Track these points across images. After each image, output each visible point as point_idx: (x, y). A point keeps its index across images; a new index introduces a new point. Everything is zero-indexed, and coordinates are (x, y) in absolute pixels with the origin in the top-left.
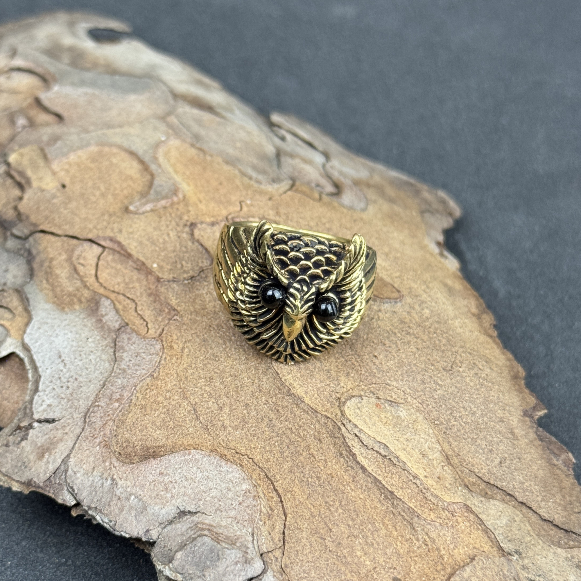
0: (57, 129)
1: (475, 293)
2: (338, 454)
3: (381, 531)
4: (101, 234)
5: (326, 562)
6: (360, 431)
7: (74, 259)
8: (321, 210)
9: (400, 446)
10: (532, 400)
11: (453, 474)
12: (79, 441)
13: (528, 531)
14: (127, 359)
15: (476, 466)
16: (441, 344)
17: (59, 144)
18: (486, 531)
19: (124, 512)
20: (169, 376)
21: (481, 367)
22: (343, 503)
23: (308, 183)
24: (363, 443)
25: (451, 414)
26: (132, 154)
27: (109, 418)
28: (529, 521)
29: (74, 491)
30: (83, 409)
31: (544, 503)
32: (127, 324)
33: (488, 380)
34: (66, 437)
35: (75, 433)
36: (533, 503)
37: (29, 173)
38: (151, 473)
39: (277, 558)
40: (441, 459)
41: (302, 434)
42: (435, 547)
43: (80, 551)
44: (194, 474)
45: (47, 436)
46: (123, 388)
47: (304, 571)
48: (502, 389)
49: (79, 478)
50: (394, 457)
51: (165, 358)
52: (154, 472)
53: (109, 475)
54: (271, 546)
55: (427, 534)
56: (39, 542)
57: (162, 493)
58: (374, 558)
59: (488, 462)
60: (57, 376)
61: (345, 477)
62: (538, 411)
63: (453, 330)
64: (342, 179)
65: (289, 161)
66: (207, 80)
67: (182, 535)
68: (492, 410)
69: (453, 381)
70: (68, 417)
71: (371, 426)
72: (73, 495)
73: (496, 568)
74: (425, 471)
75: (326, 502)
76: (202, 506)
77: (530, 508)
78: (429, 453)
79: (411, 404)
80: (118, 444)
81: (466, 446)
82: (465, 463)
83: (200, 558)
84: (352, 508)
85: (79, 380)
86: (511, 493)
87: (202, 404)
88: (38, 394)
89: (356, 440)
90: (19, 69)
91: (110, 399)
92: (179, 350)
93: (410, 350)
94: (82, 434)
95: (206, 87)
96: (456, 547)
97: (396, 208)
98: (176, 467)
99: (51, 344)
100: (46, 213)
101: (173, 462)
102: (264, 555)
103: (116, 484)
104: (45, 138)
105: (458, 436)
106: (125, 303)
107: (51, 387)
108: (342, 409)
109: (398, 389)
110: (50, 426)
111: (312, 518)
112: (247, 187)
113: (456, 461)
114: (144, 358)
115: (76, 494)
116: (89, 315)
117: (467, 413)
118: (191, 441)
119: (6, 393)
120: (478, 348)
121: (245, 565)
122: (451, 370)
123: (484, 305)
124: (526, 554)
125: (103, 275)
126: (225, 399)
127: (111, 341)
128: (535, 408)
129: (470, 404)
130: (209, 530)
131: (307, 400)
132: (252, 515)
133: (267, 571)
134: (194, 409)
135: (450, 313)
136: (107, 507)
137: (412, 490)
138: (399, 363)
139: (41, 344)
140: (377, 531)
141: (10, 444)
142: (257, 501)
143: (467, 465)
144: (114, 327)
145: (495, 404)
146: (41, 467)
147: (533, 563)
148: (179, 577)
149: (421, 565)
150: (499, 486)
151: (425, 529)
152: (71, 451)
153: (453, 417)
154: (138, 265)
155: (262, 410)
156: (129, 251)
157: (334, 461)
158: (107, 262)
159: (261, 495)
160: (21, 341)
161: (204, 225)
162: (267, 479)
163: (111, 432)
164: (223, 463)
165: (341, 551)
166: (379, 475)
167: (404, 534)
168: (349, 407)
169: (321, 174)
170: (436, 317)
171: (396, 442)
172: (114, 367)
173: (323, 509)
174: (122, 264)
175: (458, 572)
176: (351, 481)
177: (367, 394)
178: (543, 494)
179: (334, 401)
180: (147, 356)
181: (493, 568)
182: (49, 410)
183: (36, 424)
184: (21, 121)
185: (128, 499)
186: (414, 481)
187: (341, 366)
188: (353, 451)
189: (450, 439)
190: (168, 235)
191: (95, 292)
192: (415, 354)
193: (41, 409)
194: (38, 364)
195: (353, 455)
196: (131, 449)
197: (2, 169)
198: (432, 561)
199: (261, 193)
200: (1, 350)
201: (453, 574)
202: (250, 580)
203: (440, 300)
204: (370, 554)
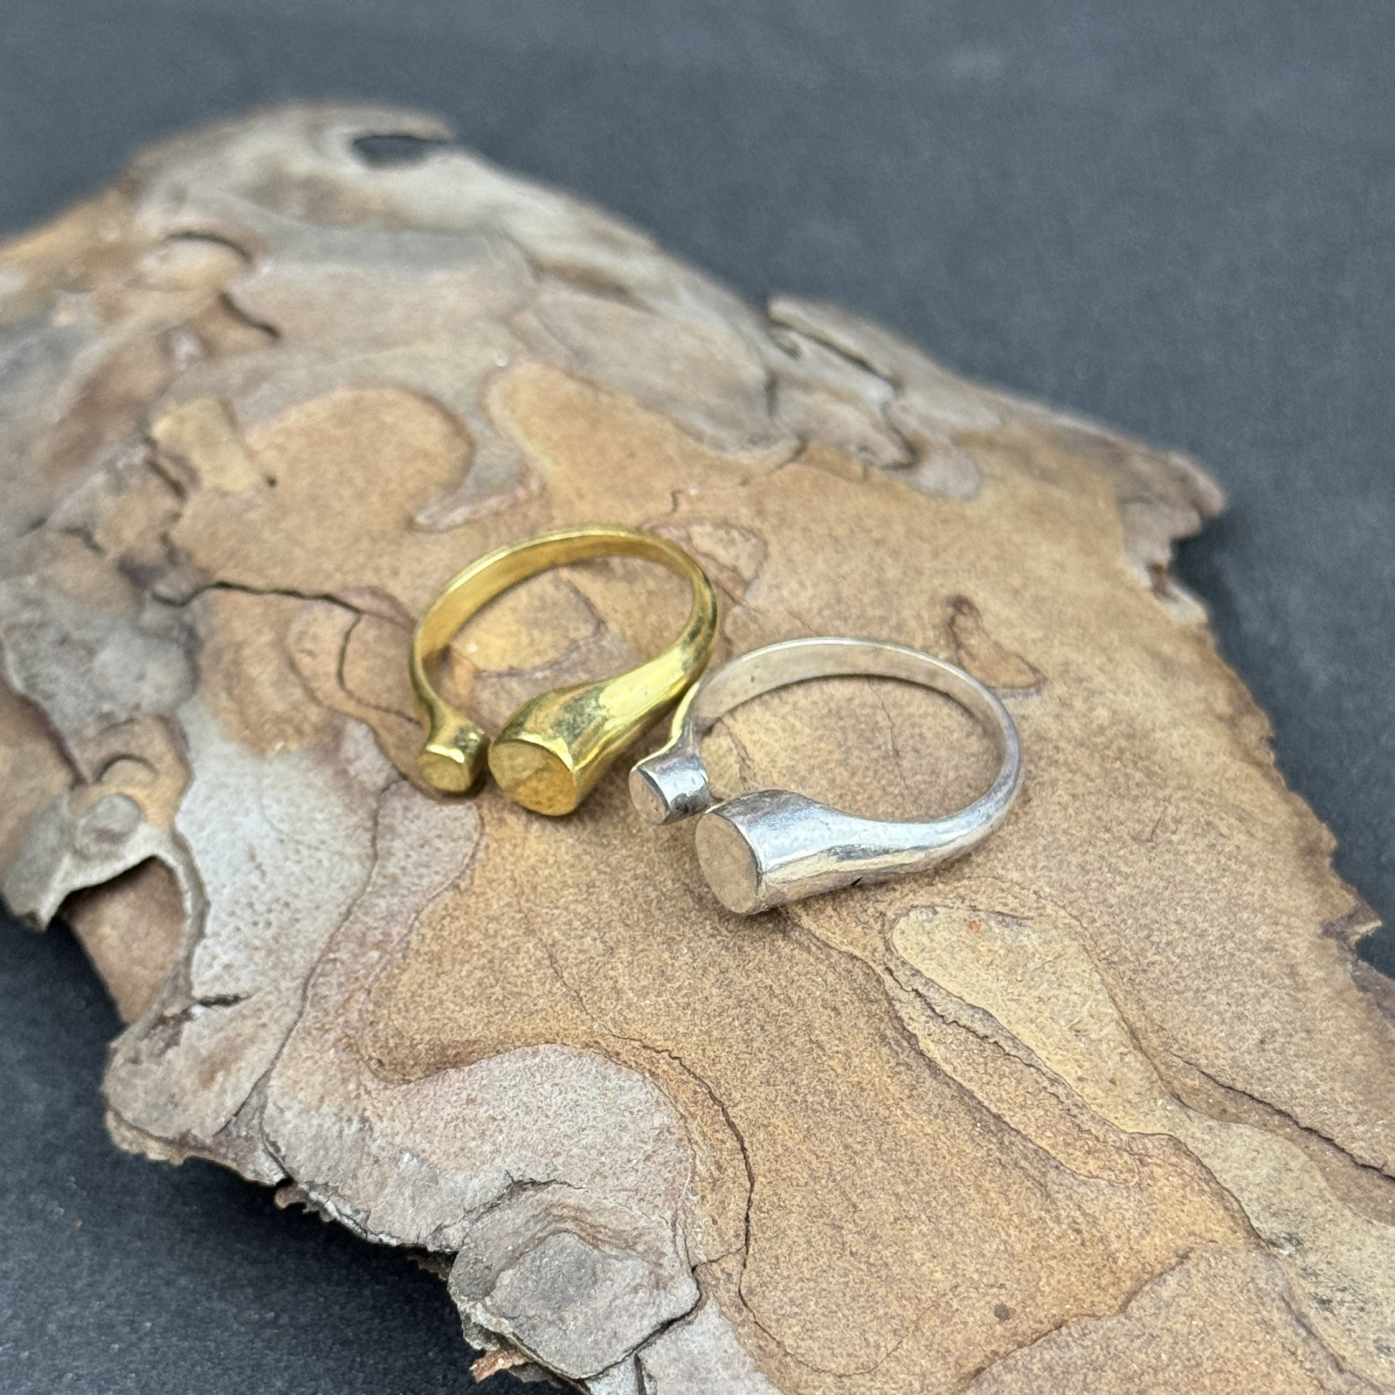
0: (264, 358)
1: (1231, 672)
2: (877, 1038)
3: (972, 1205)
4: (351, 581)
5: (843, 1280)
6: (927, 983)
7: (290, 640)
8: (863, 500)
9: (1021, 1013)
10: (1347, 900)
11: (1147, 1070)
12: (290, 1040)
13: (1320, 1191)
14: (401, 854)
15: (1203, 1052)
16: (1130, 783)
17: (265, 389)
18: (1221, 1194)
19: (386, 1191)
20: (494, 885)
21: (1225, 831)
22: (885, 1147)
23: (841, 445)
24: (933, 1010)
25: (1148, 937)
26: (430, 400)
27: (357, 985)
28: (1322, 1170)
29: (278, 1150)
30: (301, 967)
31: (1361, 1128)
32: (404, 777)
33: (1240, 858)
34: (262, 1033)
35: (283, 1022)
36: (1337, 1129)
37: (197, 458)
38: (448, 1102)
39: (730, 1275)
40: (1119, 1038)
41: (795, 998)
42: (1098, 1235)
44: (546, 1098)
45: (222, 1034)
46: (391, 917)
47: (792, 1300)
48: (1272, 876)
49: (289, 1122)
50: (1007, 1038)
51: (487, 847)
52: (455, 1098)
53: (356, 1111)
54: (717, 1249)
55: (1080, 1208)
57: (473, 1144)
58: (954, 1265)
59: (1231, 1042)
60: (244, 900)
61: (891, 1088)
62: (1359, 923)
63: (1164, 753)
64: (926, 433)
65: (799, 397)
66: (621, 232)
67: (516, 1233)
68: (1246, 926)
69: (1155, 864)
70: (268, 989)
71: (954, 973)
72: (276, 1160)
73: (1240, 1275)
74: (1080, 1067)
75: (847, 1147)
76: (561, 1168)
77: (1329, 1141)
78: (1092, 1026)
79: (1053, 918)
80: (376, 1042)
81: (1180, 1009)
82: (1176, 1047)
83: (554, 1281)
84: (905, 1156)
85: (292, 906)
86: (1283, 1108)
87: (569, 943)
88: (204, 942)
89: (918, 1003)
90: (188, 235)
91: (362, 943)
92: (520, 828)
93: (1055, 799)
94: (299, 1024)
95: (617, 246)
96: (1148, 1232)
97: (1056, 493)
98: (505, 1084)
99: (233, 831)
100: (232, 543)
101: (497, 1073)
102: (698, 1269)
103: (371, 1129)
104: (237, 379)
105: (1162, 987)
106: (402, 732)
107: (231, 927)
108: (888, 936)
109: (1023, 889)
110: (228, 1011)
111: (812, 1183)
112: (692, 458)
113: (1155, 1041)
114: (438, 850)
115: (283, 1158)
116: (320, 763)
117: (1185, 935)
118: (542, 1027)
119: (139, 948)
120: (1221, 789)
121: (655, 1292)
122: (1150, 840)
123: (1249, 696)
124: (1313, 1242)
125: (356, 673)
126: (621, 929)
127: (365, 816)
128: (1351, 918)
129: (1194, 915)
130: (575, 1219)
131: (807, 921)
132: (674, 1181)
133: (705, 1304)
134: (550, 956)
135: (1160, 716)
136: (350, 1181)
137: (1046, 1111)
138: (1027, 830)
139: (214, 833)
140: (962, 1205)
141: (144, 1058)
142: (685, 1150)
143: (1181, 1049)
144: (374, 784)
146: (208, 1103)
147: (1329, 1263)
148: (507, 1328)
149: (1063, 1277)
150: (1256, 1095)
151: (1075, 1196)
152: (273, 1064)
153: (1153, 943)
155: (704, 951)
156: (414, 614)
157: (866, 1054)
158: (365, 643)
159: (696, 1136)
160: (168, 829)
162: (711, 1102)
163: (361, 1015)
164: (611, 1072)
165: (879, 1252)
166: (971, 1079)
167: (1026, 1210)
168: (903, 932)
169: (876, 426)
170: (1124, 725)
171: (1014, 1005)
172: (371, 872)
173: (838, 1162)
175: (1147, 1288)
176: (904, 1097)
177: (948, 902)
178: (1362, 1108)
179: (872, 921)
180: (446, 843)
181: (1232, 1276)
182: (227, 977)
183: (197, 1010)
184: (186, 348)
185: (396, 1160)
186: (1053, 1090)
188: (910, 1028)
189: (1143, 993)
191: (332, 711)
192: (1065, 808)
193: (209, 974)
194: (206, 877)
195: (911, 1037)
196: (407, 1051)
197: (139, 454)
198: (1088, 1266)
199: (725, 469)
200: (126, 853)
201: (1135, 1293)
202: (666, 1325)
203: (1138, 688)
204: (945, 1257)
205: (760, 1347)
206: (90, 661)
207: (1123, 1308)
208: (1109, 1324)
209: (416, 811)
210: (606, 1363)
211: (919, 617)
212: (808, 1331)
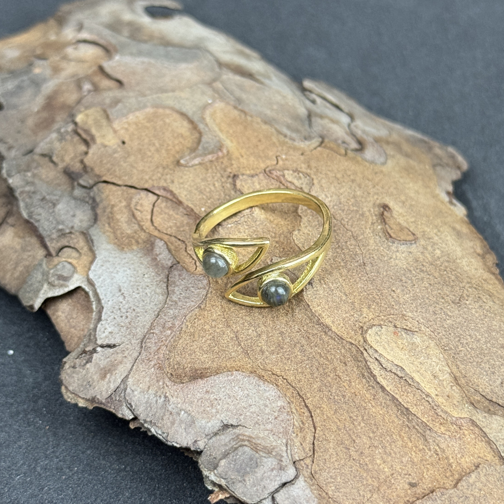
0: (118, 93)
1: (480, 236)
2: (361, 375)
3: (398, 442)
4: (156, 185)
5: (350, 469)
6: (380, 356)
7: (132, 206)
8: (346, 164)
9: (414, 369)
11: (461, 393)
12: (136, 363)
14: (178, 293)
15: (481, 386)
16: (450, 280)
17: (120, 106)
18: (489, 442)
19: (175, 425)
20: (214, 307)
21: (485, 300)
22: (365, 418)
23: (336, 140)
24: (382, 366)
25: (459, 340)
26: (183, 115)
27: (162, 343)
29: (132, 406)
30: (140, 336)
32: (179, 263)
33: (491, 311)
34: (125, 360)
35: (133, 356)
37: (94, 131)
38: (199, 392)
39: (308, 466)
40: (450, 379)
41: (330, 358)
42: (445, 456)
43: (138, 458)
44: (236, 392)
45: (109, 359)
46: (175, 317)
47: (331, 477)
49: (136, 396)
50: (410, 378)
51: (211, 292)
52: (201, 390)
53: (163, 393)
54: (303, 455)
55: (438, 445)
56: (102, 452)
57: (208, 409)
58: (392, 466)
59: (491, 383)
60: (117, 307)
61: (367, 395)
63: (461, 268)
64: (365, 137)
65: (319, 121)
66: (247, 51)
67: (226, 445)
68: (494, 338)
69: (461, 312)
70: (127, 343)
71: (389, 351)
72: (131, 410)
73: (498, 475)
74: (436, 390)
75: (350, 417)
76: (243, 420)
78: (440, 374)
79: (424, 332)
80: (170, 366)
81: (472, 369)
82: (471, 384)
83: (241, 465)
84: (373, 422)
85: (136, 311)
87: (243, 332)
88: (101, 322)
89: (377, 363)
90: (85, 41)
91: (164, 327)
92: (223, 285)
93: (423, 285)
94: (139, 357)
95: (247, 57)
96: (463, 456)
97: (412, 163)
98: (221, 386)
99: (112, 279)
100: (109, 165)
101: (217, 382)
102: (296, 463)
103: (169, 401)
104: (108, 101)
105: (465, 360)
106: (177, 244)
107: (112, 317)
108: (365, 336)
109: (413, 320)
110: (111, 350)
111: (338, 431)
112: (283, 144)
113: (463, 381)
114: (193, 292)
115: (134, 410)
116: (145, 255)
117: (472, 340)
118: (234, 364)
119: (73, 322)
120: (482, 284)
121: (280, 471)
122: (459, 303)
123: (488, 247)
125: (158, 220)
126: (263, 327)
127: (164, 277)
129: (475, 333)
130: (248, 441)
131: (334, 329)
132: (286, 428)
133: (299, 477)
134: (236, 336)
135: (458, 253)
136: (160, 421)
137: (425, 407)
138: (414, 297)
139: (104, 279)
140: (394, 442)
141: (77, 366)
142: (290, 416)
143: (473, 385)
144: (167, 264)
145: (497, 332)
146: (103, 386)
148: (223, 483)
149: (432, 472)
150: (500, 404)
151: (436, 441)
152: (129, 373)
153: (461, 343)
154: (187, 211)
155: (295, 337)
156: (180, 199)
157: (357, 381)
158: (161, 208)
159: (294, 411)
160: (86, 277)
161: (244, 177)
162: (299, 397)
163: (164, 355)
164: (261, 383)
165: (363, 459)
166: (397, 393)
167: (418, 445)
168: (370, 335)
169: (347, 133)
170: (446, 257)
171: (411, 365)
172: (166, 299)
173: (348, 423)
174: (174, 210)
175: (464, 478)
176: (372, 399)
177: (386, 324)
179: (358, 329)
180: (196, 290)
181: (495, 475)
182: (110, 337)
183: (99, 349)
184: (87, 87)
185: (179, 414)
186: (427, 399)
187: (364, 299)
188: (374, 373)
189: (458, 362)
190: (214, 185)
191: (151, 235)
192: (427, 289)
193: (103, 335)
194: (101, 297)
195: (374, 376)
196: (181, 371)
197: (71, 127)
198: (442, 468)
199: (295, 149)
200: (69, 284)
201: (460, 480)
202: (284, 485)
203: (449, 242)
204: (388, 463)
205: (320, 494)
206: (54, 208)
207: (455, 486)
208: (451, 492)
209: (183, 277)
210: (261, 498)
211: (370, 211)
212: (337, 489)
